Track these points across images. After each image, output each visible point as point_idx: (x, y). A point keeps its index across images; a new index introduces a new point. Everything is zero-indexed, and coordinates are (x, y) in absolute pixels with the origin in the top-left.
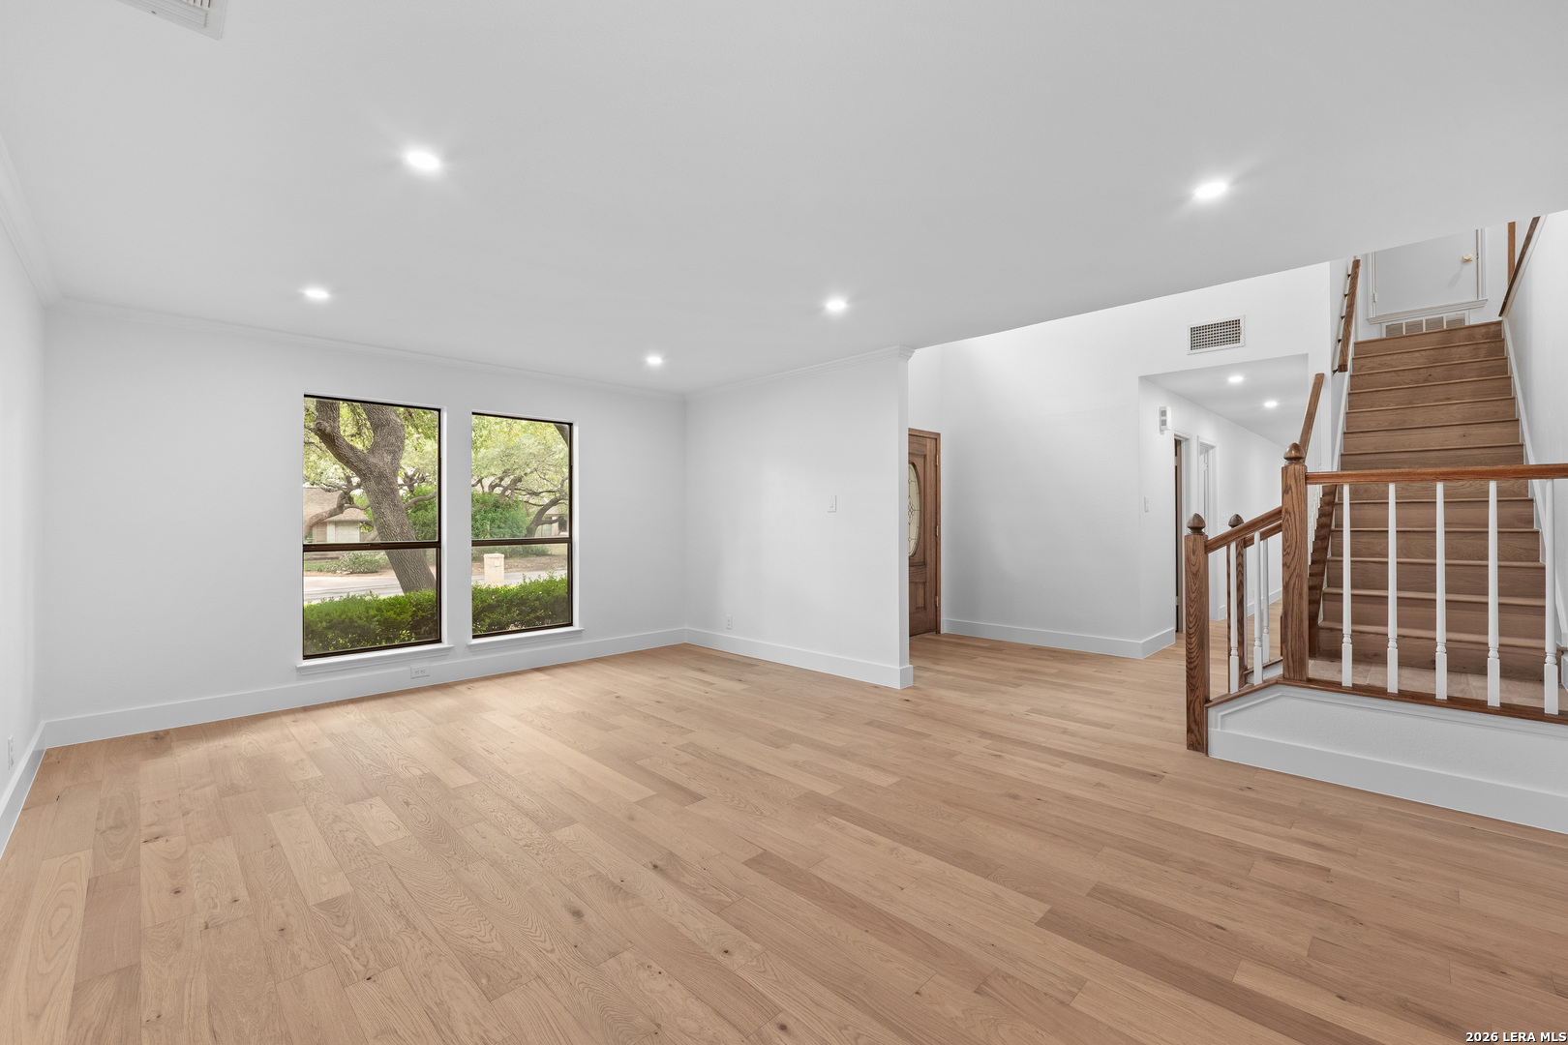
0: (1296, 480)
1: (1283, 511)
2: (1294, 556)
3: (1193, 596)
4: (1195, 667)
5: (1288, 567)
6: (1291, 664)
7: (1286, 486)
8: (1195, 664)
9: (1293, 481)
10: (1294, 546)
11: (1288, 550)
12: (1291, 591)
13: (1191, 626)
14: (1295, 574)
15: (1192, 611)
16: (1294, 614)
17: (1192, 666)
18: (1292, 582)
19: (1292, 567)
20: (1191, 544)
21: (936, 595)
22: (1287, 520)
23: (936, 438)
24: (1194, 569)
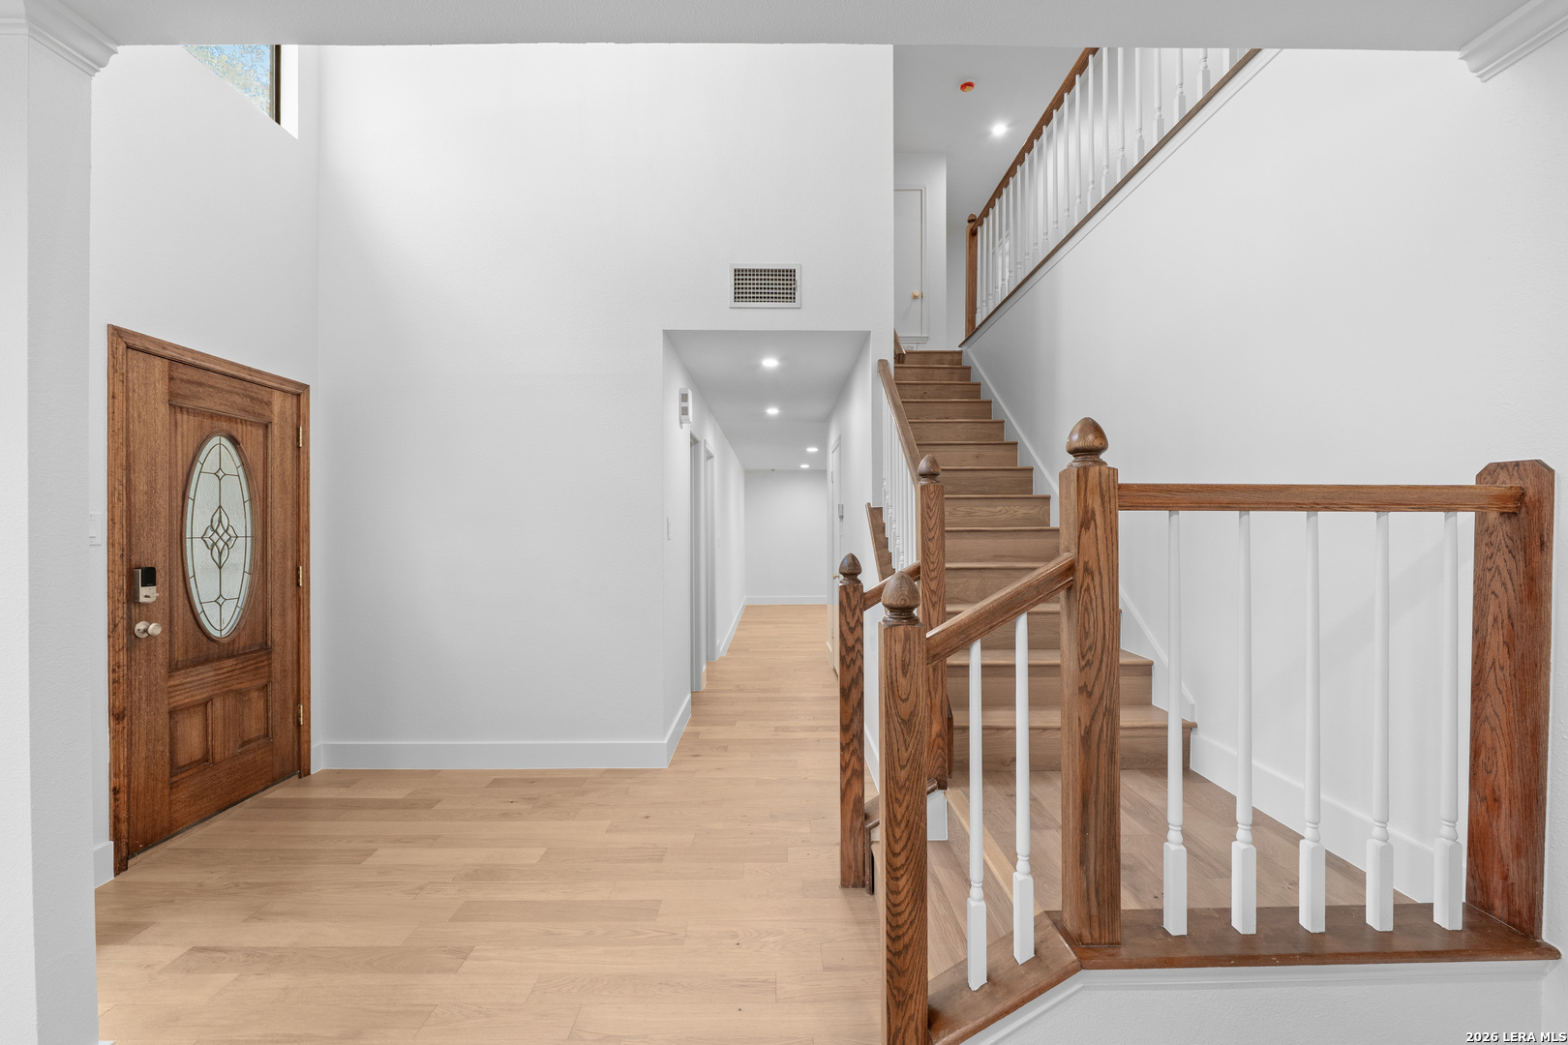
0: (1102, 497)
1: (1080, 567)
2: (1099, 670)
3: (902, 774)
4: (906, 947)
5: (1090, 694)
6: (1094, 911)
7: (1086, 512)
8: (906, 939)
9: (1098, 501)
10: (1099, 645)
11: (1089, 656)
12: (1094, 747)
13: (898, 848)
14: (1101, 710)
15: (900, 811)
16: (1101, 796)
17: (900, 945)
18: (1096, 729)
19: (1097, 693)
20: (898, 648)
21: (298, 702)
22: (1088, 589)
23: (299, 393)
24: (905, 709)
